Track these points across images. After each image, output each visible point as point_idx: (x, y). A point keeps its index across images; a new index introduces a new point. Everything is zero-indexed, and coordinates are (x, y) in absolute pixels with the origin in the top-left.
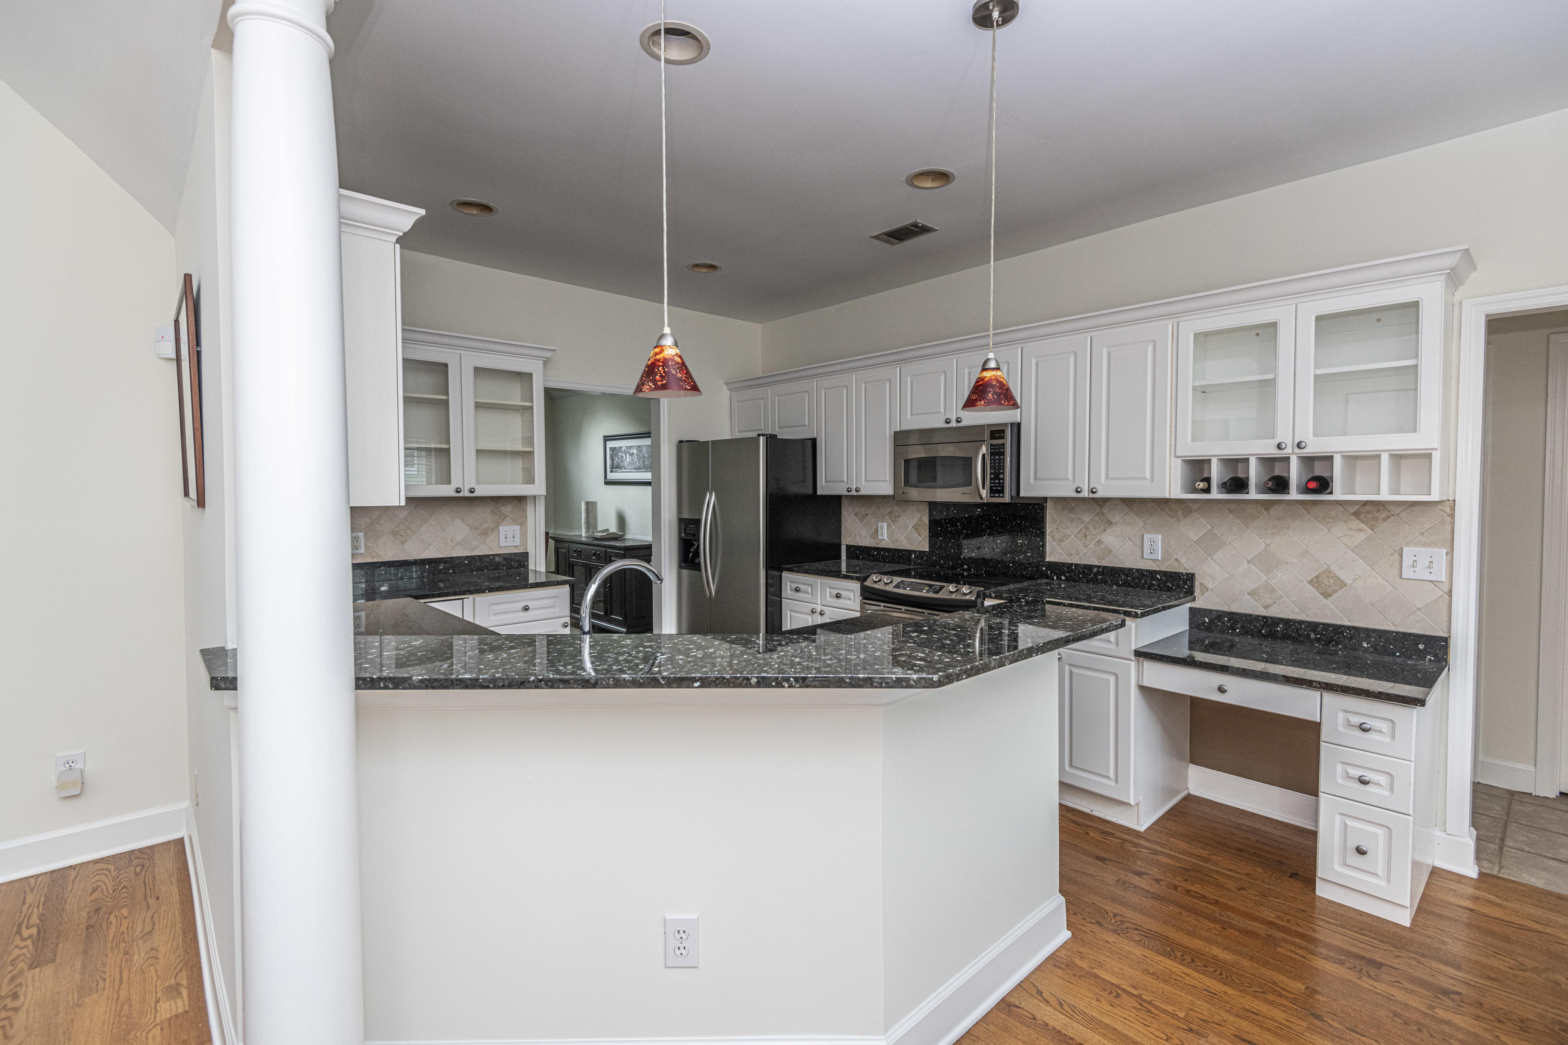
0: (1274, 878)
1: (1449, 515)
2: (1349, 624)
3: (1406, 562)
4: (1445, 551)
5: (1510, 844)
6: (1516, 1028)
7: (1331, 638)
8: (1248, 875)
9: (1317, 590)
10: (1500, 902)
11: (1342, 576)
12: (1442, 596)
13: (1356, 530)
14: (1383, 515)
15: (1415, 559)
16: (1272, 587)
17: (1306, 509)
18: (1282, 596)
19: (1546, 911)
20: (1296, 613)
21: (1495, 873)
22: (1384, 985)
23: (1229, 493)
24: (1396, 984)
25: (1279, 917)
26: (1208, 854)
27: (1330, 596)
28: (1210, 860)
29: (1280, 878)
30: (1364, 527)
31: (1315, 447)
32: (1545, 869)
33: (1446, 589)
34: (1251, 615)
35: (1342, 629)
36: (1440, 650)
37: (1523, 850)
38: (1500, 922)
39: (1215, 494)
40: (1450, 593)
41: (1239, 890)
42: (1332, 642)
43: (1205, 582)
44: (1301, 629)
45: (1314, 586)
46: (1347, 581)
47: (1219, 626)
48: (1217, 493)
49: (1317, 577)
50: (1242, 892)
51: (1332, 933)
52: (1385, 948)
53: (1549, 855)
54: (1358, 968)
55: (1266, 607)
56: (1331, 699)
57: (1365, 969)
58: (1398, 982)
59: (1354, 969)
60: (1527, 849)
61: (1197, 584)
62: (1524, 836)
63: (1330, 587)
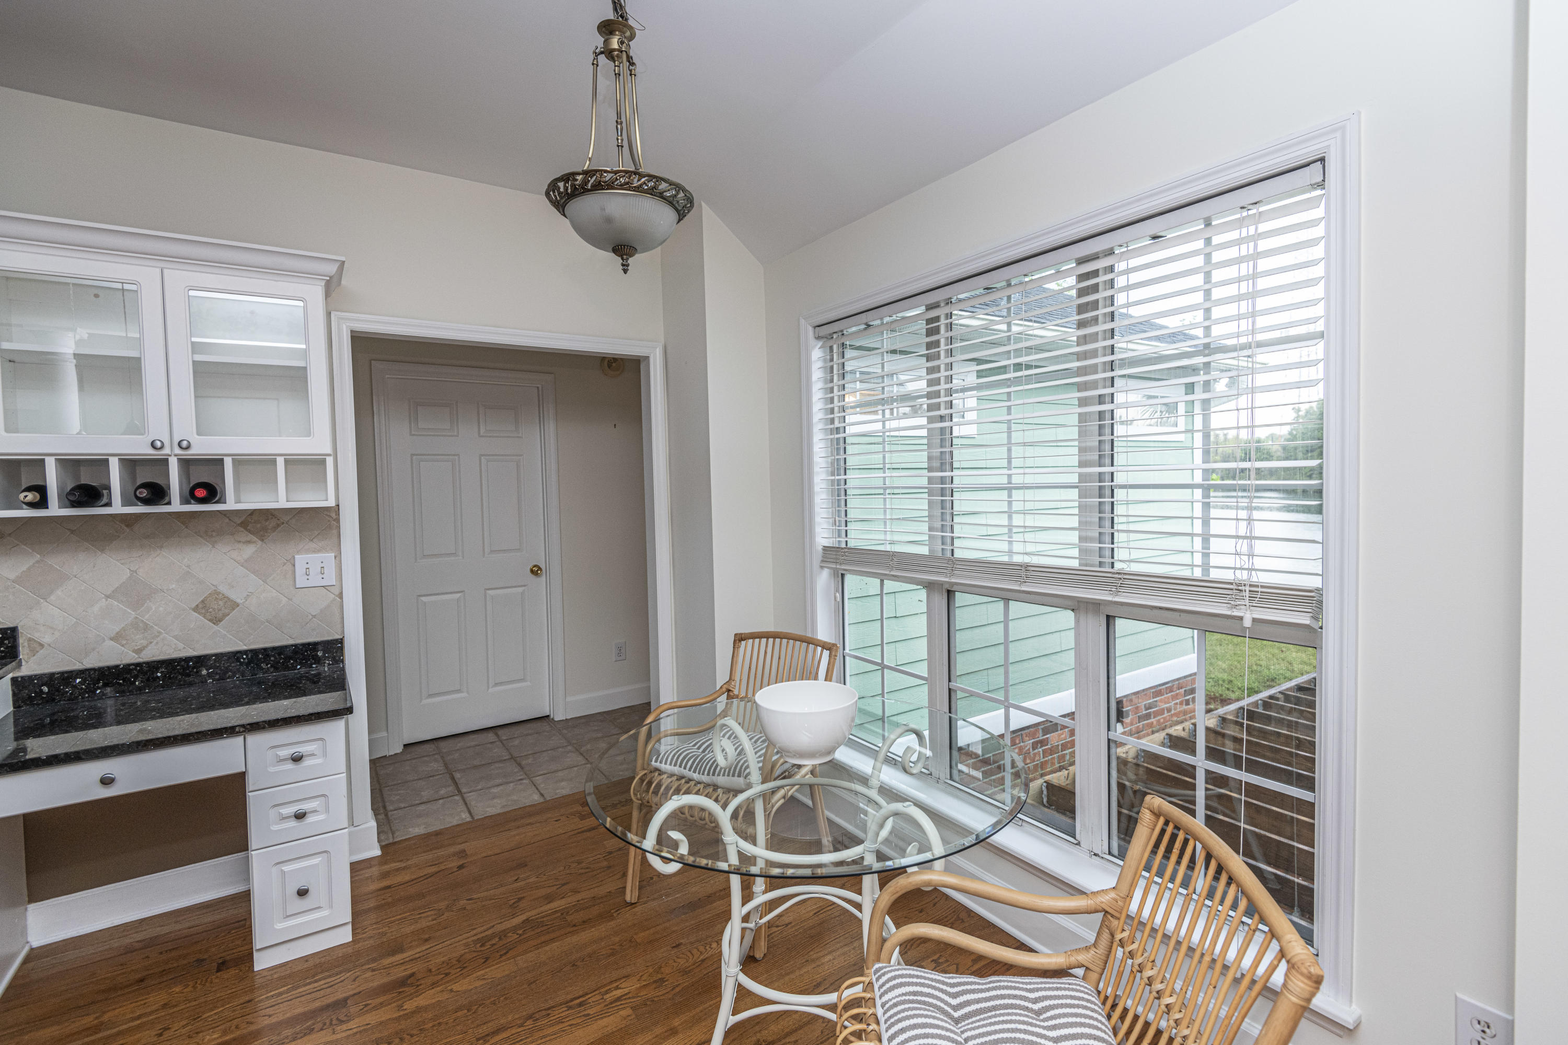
0: (199, 987)
1: (334, 520)
2: (245, 648)
3: (300, 570)
4: (333, 555)
5: (391, 808)
6: (458, 970)
7: (227, 668)
8: (165, 1006)
9: (204, 617)
10: (405, 865)
11: (233, 596)
12: (334, 600)
13: (244, 543)
14: (273, 523)
15: (307, 566)
16: (145, 623)
17: (183, 523)
18: (160, 633)
19: (434, 852)
20: (180, 650)
21: (391, 841)
22: (357, 1020)
23: (73, 506)
24: (365, 1009)
25: (225, 1033)
26: (96, 1018)
27: (220, 621)
28: (102, 1023)
29: (206, 980)
30: (255, 539)
31: (202, 447)
32: (419, 816)
33: (337, 592)
34: (117, 666)
35: (238, 655)
36: (336, 652)
37: (400, 809)
38: (412, 883)
39: (55, 509)
40: (341, 595)
41: (161, 1035)
42: (227, 672)
43: (36, 636)
44: (188, 666)
45: (199, 613)
46: (239, 601)
47: (67, 692)
48: (59, 508)
49: (203, 601)
50: (167, 1035)
51: (288, 1003)
52: (343, 978)
53: (417, 802)
54: (328, 1022)
55: (138, 651)
56: (256, 740)
57: (334, 1017)
58: (366, 1005)
59: (325, 1027)
60: (403, 805)
61: (21, 641)
62: (396, 795)
63: (220, 610)
